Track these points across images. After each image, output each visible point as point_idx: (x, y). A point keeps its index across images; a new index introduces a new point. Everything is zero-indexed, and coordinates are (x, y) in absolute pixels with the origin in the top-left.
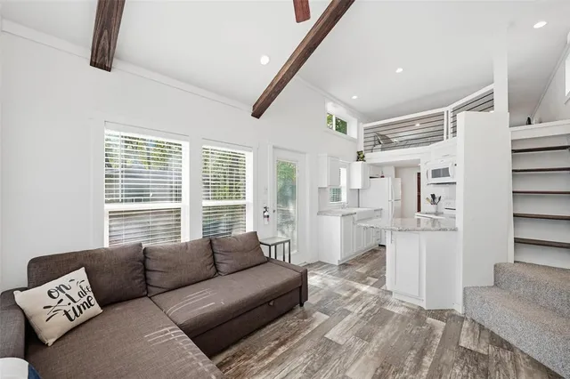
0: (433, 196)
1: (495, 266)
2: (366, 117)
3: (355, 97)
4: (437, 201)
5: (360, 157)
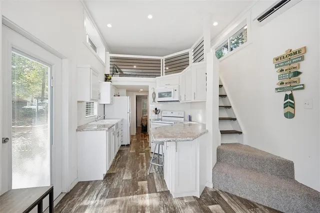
0: (156, 109)
1: (217, 150)
2: (110, 49)
3: (109, 26)
4: (158, 112)
5: (107, 78)
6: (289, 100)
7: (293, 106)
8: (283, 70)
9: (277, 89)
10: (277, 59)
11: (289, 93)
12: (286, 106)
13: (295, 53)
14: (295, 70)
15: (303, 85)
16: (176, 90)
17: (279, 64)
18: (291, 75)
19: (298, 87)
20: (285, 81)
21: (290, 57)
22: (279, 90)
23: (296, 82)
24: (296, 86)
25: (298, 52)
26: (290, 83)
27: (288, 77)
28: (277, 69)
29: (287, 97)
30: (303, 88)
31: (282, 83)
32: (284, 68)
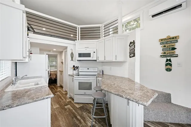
6: (169, 62)
7: (171, 65)
8: (166, 46)
9: (161, 56)
10: (162, 40)
11: (168, 58)
12: (166, 65)
13: (173, 38)
14: (173, 47)
15: (177, 55)
16: (94, 52)
17: (163, 43)
18: (170, 49)
19: (175, 56)
20: (167, 52)
21: (170, 40)
22: (162, 57)
23: (173, 53)
24: (173, 55)
25: (175, 38)
26: (170, 53)
27: (168, 50)
28: (162, 45)
29: (167, 60)
30: (177, 56)
31: (165, 53)
32: (166, 45)
